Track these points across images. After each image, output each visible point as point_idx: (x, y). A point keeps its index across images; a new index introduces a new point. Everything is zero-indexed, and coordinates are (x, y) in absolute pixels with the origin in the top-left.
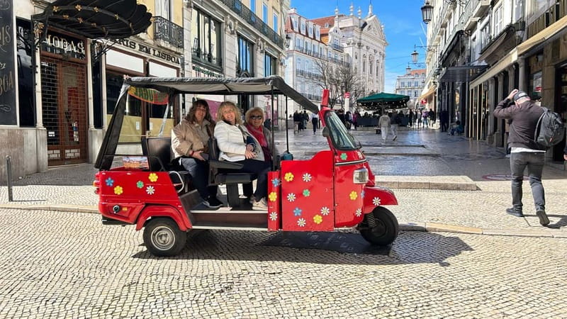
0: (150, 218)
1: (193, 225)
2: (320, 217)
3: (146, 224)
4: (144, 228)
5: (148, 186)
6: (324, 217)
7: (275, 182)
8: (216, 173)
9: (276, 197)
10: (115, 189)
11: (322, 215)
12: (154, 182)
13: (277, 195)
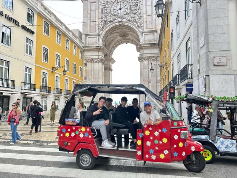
0: (80, 149)
1: (100, 154)
2: (164, 155)
3: (78, 152)
4: (77, 154)
5: (81, 133)
6: (165, 155)
7: (141, 135)
8: (112, 128)
9: (141, 143)
10: (66, 134)
11: (164, 154)
12: (83, 132)
13: (141, 142)
